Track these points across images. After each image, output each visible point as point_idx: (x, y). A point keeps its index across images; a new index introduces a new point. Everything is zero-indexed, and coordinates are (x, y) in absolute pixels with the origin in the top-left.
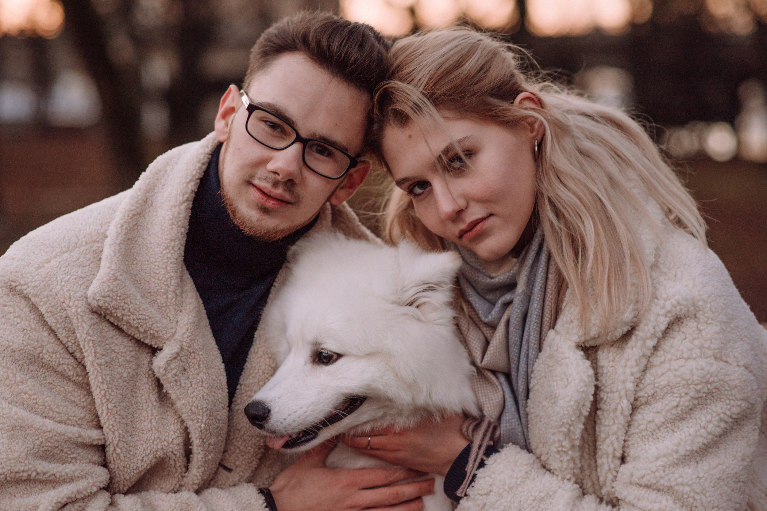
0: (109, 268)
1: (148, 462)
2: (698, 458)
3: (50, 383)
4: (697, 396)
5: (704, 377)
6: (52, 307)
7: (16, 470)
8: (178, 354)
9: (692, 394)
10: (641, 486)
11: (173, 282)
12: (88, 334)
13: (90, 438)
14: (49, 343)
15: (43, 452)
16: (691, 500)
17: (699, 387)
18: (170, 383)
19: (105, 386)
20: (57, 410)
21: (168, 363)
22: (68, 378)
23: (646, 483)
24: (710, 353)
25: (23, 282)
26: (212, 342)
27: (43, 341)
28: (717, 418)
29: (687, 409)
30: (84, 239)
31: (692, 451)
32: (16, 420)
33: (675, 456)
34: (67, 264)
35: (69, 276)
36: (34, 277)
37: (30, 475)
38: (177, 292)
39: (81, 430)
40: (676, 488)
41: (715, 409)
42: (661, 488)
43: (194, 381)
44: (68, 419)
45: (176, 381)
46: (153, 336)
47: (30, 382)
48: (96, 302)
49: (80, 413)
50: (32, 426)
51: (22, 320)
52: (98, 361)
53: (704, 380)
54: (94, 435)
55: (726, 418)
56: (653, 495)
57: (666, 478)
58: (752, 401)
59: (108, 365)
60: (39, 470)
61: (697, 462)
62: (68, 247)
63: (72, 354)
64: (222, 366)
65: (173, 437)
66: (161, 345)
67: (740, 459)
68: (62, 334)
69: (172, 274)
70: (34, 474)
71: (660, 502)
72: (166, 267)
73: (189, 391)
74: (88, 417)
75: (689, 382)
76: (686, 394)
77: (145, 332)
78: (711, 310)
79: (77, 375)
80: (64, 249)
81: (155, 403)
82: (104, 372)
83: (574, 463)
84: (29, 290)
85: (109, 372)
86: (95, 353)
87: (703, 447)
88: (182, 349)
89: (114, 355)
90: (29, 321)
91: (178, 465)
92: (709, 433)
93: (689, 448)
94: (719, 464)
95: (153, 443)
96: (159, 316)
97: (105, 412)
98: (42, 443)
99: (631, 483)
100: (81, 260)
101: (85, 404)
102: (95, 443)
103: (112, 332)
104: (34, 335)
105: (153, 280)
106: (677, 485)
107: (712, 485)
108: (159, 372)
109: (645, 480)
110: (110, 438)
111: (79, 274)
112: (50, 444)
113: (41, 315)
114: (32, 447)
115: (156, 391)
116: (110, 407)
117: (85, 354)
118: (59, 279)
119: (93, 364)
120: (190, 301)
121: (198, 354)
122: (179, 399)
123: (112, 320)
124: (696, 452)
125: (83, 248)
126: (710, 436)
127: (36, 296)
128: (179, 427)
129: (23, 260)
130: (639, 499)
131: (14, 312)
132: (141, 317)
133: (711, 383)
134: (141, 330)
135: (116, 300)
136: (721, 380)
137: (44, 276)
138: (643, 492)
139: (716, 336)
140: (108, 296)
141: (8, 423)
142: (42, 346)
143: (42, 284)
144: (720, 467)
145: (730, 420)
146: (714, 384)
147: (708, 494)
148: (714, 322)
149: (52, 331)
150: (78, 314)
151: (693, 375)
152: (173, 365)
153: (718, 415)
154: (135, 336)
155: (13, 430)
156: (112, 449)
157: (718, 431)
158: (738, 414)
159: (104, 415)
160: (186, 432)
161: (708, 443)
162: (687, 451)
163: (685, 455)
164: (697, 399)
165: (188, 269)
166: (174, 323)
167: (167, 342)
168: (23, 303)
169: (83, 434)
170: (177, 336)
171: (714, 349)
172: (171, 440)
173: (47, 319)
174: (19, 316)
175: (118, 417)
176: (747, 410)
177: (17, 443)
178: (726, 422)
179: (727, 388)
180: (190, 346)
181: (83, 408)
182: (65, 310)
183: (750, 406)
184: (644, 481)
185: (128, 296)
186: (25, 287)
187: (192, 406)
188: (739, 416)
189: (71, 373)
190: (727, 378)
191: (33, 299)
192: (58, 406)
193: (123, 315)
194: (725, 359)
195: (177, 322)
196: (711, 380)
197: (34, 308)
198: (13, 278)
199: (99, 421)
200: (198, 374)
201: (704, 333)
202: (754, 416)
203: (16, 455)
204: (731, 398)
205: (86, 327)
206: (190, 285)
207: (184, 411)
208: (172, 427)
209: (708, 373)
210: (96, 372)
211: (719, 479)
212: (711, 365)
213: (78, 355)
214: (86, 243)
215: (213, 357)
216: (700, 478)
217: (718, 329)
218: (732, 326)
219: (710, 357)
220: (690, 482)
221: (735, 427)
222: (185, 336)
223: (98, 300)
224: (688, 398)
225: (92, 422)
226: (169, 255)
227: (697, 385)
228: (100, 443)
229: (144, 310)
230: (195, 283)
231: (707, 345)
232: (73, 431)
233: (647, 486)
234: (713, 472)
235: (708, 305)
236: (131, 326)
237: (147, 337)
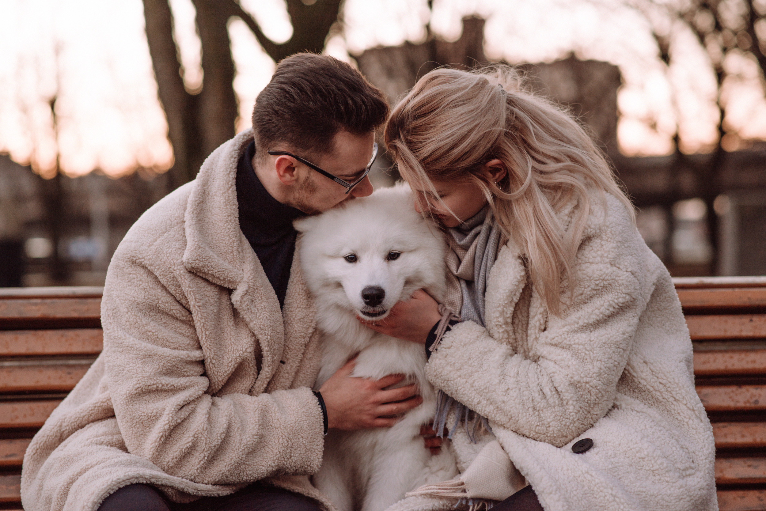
0: (193, 240)
1: (232, 367)
2: (592, 329)
3: (164, 323)
4: (596, 288)
5: (601, 276)
6: (163, 271)
7: (149, 384)
8: (247, 291)
9: (593, 286)
10: (552, 345)
11: (235, 244)
12: (189, 287)
13: (195, 357)
14: (162, 296)
15: (165, 370)
16: (583, 354)
17: (597, 282)
18: (244, 311)
19: (203, 320)
20: (171, 341)
21: (242, 297)
22: (177, 319)
23: (556, 342)
24: (608, 260)
25: (141, 257)
26: (267, 280)
27: (158, 295)
28: (608, 303)
29: (588, 297)
30: (175, 221)
31: (588, 324)
32: (146, 351)
33: (576, 326)
34: (168, 241)
35: (171, 249)
36: (148, 253)
37: (158, 387)
38: (239, 250)
39: (188, 352)
40: (574, 346)
41: (607, 298)
42: (565, 346)
43: (260, 308)
44: (180, 346)
45: (248, 309)
46: (230, 282)
47: (152, 324)
48: (190, 265)
49: (187, 341)
50: (157, 354)
51: (143, 282)
52: (198, 304)
53: (602, 278)
54: (196, 354)
55: (614, 304)
56: (559, 351)
57: (568, 339)
58: (634, 297)
59: (204, 305)
60: (163, 383)
61: (591, 332)
62: (166, 229)
63: (178, 302)
64: (276, 296)
65: (246, 347)
66: (235, 287)
67: (621, 332)
68: (172, 289)
69: (234, 239)
70: (160, 386)
71: (563, 355)
72: (229, 235)
73: (258, 315)
74: (192, 343)
75: (591, 278)
76: (588, 286)
77: (224, 279)
78: (611, 232)
79: (183, 316)
80: (164, 230)
81: (232, 327)
82: (202, 311)
83: (508, 334)
84: (146, 262)
85: (205, 311)
86: (195, 299)
87: (596, 322)
88: (249, 287)
89: (207, 299)
90: (148, 283)
91: (251, 365)
92: (601, 313)
93: (586, 321)
94: (606, 334)
95: (233, 353)
96: (231, 267)
97: (204, 337)
98: (164, 364)
99: (546, 344)
100: (176, 236)
101: (189, 334)
102: (198, 360)
103: (203, 284)
104: (153, 292)
105: (222, 244)
106: (575, 344)
107: (599, 346)
108: (237, 304)
109: (555, 340)
110: (208, 354)
111: (177, 246)
112: (169, 364)
113: (156, 278)
114: (158, 367)
115: (232, 319)
116: (207, 333)
117: (189, 300)
118: (164, 252)
119: (194, 306)
120: (249, 255)
121: (260, 290)
122: (251, 321)
123: (201, 275)
124: (591, 324)
125: (176, 227)
126: (602, 315)
127: (152, 265)
128: (249, 340)
129: (138, 241)
130: (550, 354)
131: (137, 278)
132: (220, 270)
133: (606, 281)
134: (222, 278)
135: (202, 261)
136: (612, 279)
137: (154, 251)
138: (553, 349)
139: (613, 249)
140: (197, 259)
141: (141, 354)
142: (158, 299)
143: (154, 257)
144: (606, 335)
145: (617, 307)
146: (608, 281)
147: (595, 352)
148: (612, 240)
149: (164, 288)
150: (181, 274)
151: (594, 274)
152: (245, 299)
153: (609, 301)
154: (218, 283)
155: (144, 358)
156: (209, 361)
157: (607, 313)
158: (623, 303)
159: (204, 339)
160: (257, 343)
161: (600, 320)
162: (584, 323)
163: (583, 326)
164: (596, 290)
165: (244, 233)
166: (241, 271)
167: (239, 284)
168: (142, 271)
169: (190, 355)
170: (245, 279)
171: (610, 258)
172: (244, 349)
173: (161, 280)
174: (141, 280)
175: (213, 339)
176: (630, 302)
177: (148, 366)
178: (614, 308)
179: (616, 284)
180: (254, 285)
181: (188, 336)
182: (172, 273)
183: (632, 300)
184: (554, 342)
185: (210, 258)
186: (143, 260)
187: (260, 325)
188: (624, 305)
189: (178, 315)
190: (617, 278)
191: (149, 268)
192: (172, 338)
193: (208, 270)
194: (617, 265)
195: (243, 270)
196: (606, 278)
197: (150, 273)
198: (133, 254)
199: (199, 343)
200: (261, 303)
201: (604, 247)
202: (635, 307)
203: (148, 374)
204: (619, 291)
205: (188, 283)
206: (246, 244)
207: (256, 328)
208: (245, 341)
209: (605, 273)
210: (196, 312)
211: (604, 343)
212: (608, 268)
213: (183, 302)
214: (177, 223)
215: (269, 291)
216: (591, 341)
217: (614, 245)
218: (626, 245)
219: (607, 263)
220: (583, 343)
221: (621, 313)
222: (250, 278)
223: (191, 264)
224: (590, 289)
225: (193, 346)
226: (229, 227)
227: (596, 280)
228: (201, 359)
229: (221, 265)
230: (250, 243)
231: (605, 255)
232: (183, 354)
233: (556, 345)
234: (601, 338)
235: (609, 229)
236: (214, 277)
237: (225, 283)
